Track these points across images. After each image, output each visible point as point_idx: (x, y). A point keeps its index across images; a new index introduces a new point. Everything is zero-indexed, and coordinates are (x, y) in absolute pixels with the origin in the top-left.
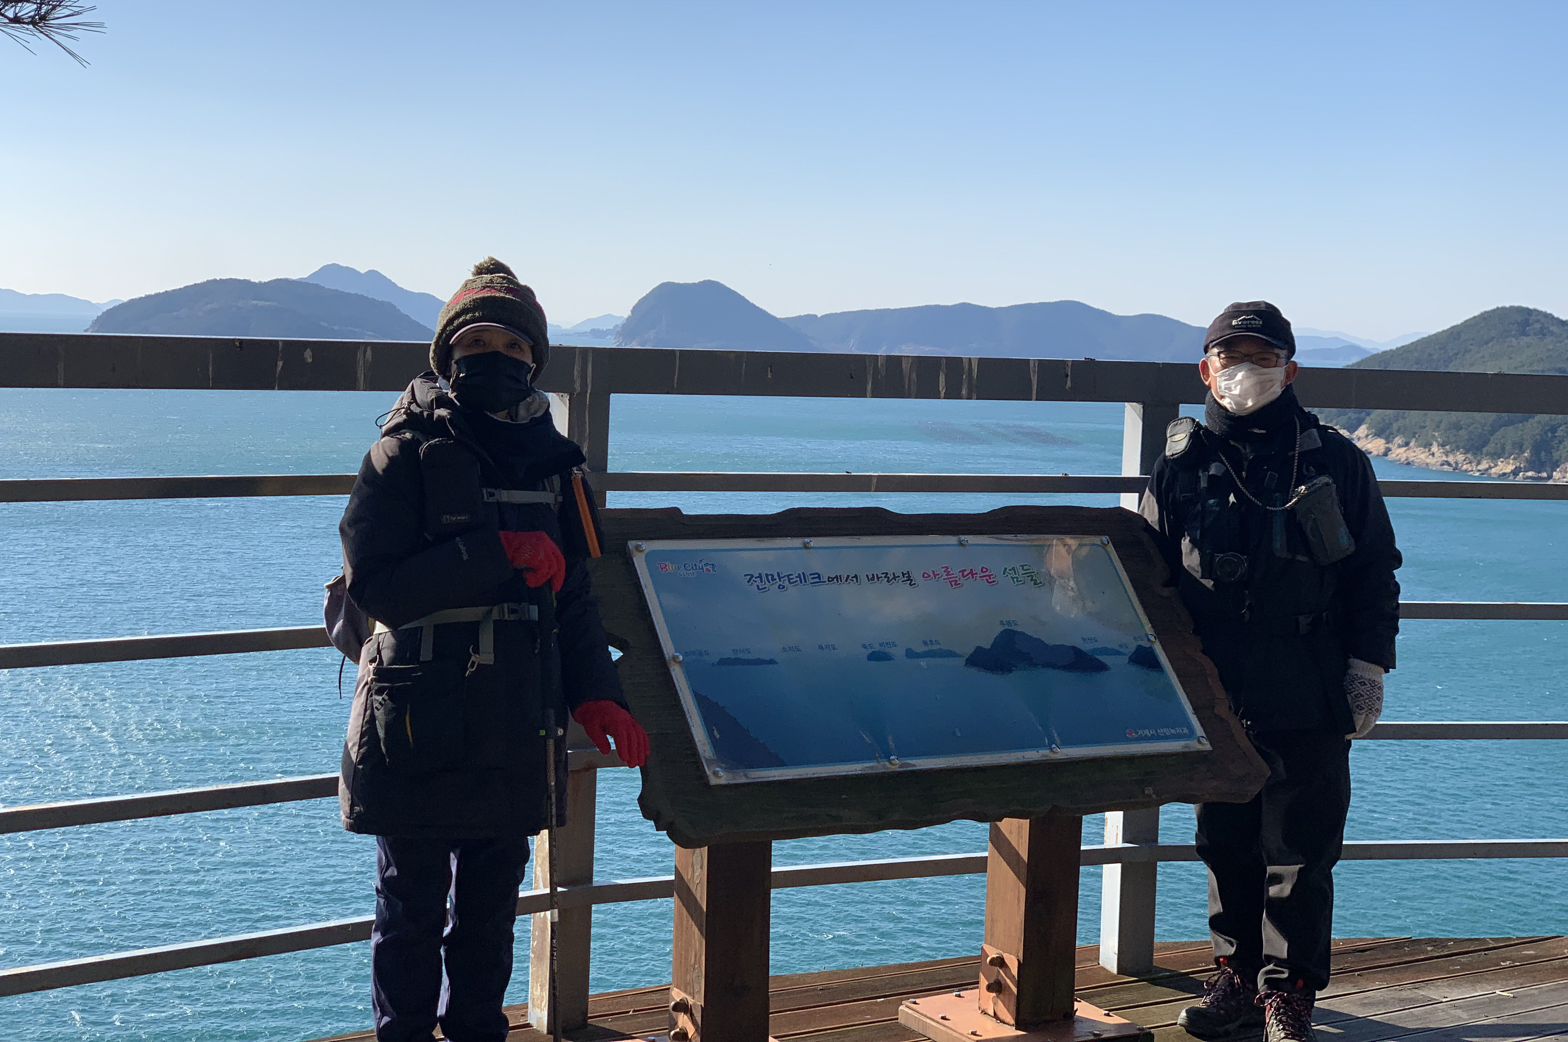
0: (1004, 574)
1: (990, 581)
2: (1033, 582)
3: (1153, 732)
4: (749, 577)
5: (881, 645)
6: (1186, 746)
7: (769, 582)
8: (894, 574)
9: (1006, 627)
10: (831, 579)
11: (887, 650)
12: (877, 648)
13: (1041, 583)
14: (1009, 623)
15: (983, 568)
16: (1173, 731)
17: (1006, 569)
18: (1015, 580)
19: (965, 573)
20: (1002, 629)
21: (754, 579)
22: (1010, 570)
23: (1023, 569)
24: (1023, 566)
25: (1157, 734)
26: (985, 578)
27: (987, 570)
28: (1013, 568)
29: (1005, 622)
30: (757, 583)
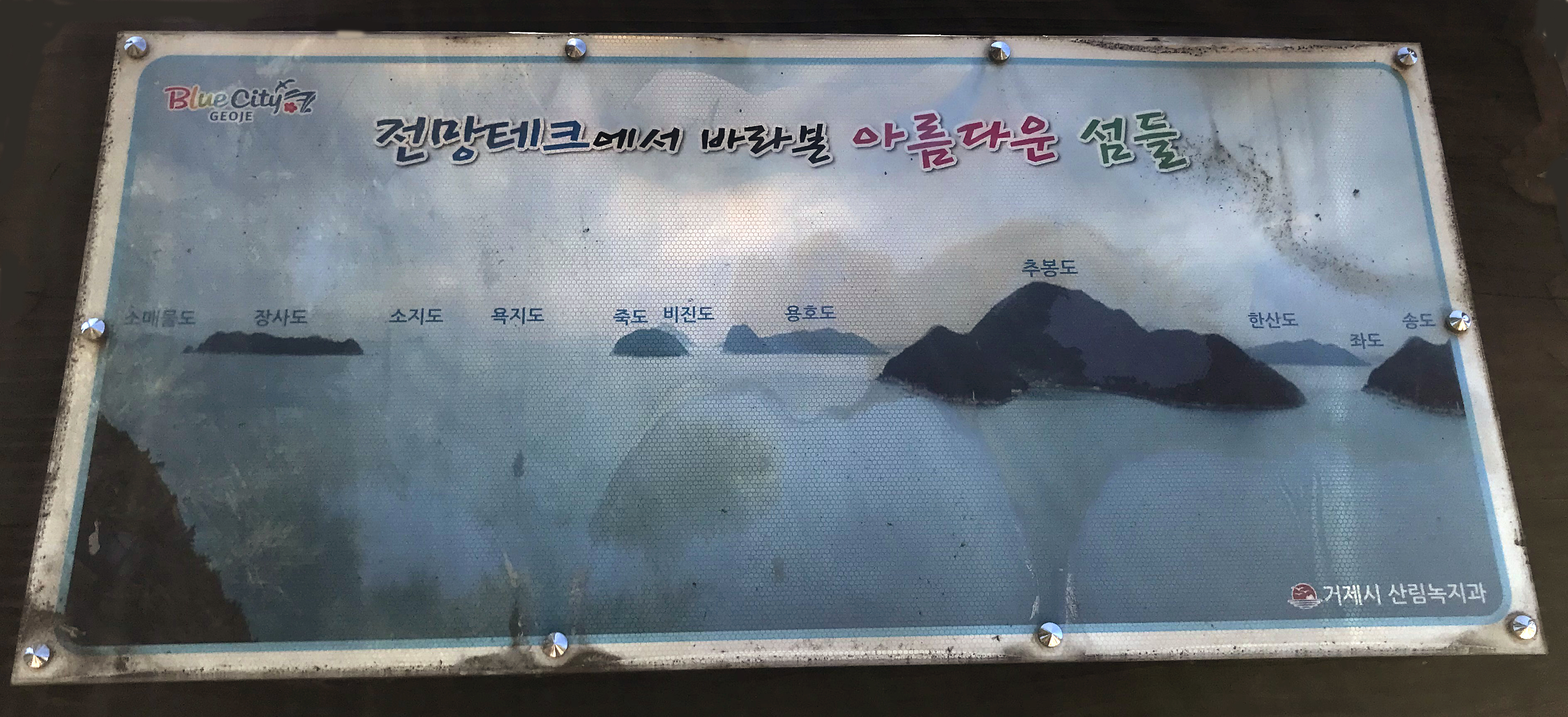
0: (1084, 136)
1: (1038, 153)
2: (1159, 161)
3: (1372, 593)
4: (387, 127)
5: (668, 313)
6: (1464, 641)
7: (436, 140)
8: (779, 130)
9: (1039, 277)
10: (603, 139)
11: (681, 327)
12: (654, 321)
13: (1183, 161)
14: (1050, 266)
15: (1030, 119)
16: (1437, 593)
17: (1095, 123)
18: (1111, 152)
19: (976, 133)
20: (1025, 280)
21: (400, 132)
22: (1105, 127)
23: (1144, 126)
24: (1145, 118)
25: (1386, 598)
26: (1025, 147)
27: (1041, 124)
28: (1118, 122)
29: (1040, 265)
30: (403, 144)
